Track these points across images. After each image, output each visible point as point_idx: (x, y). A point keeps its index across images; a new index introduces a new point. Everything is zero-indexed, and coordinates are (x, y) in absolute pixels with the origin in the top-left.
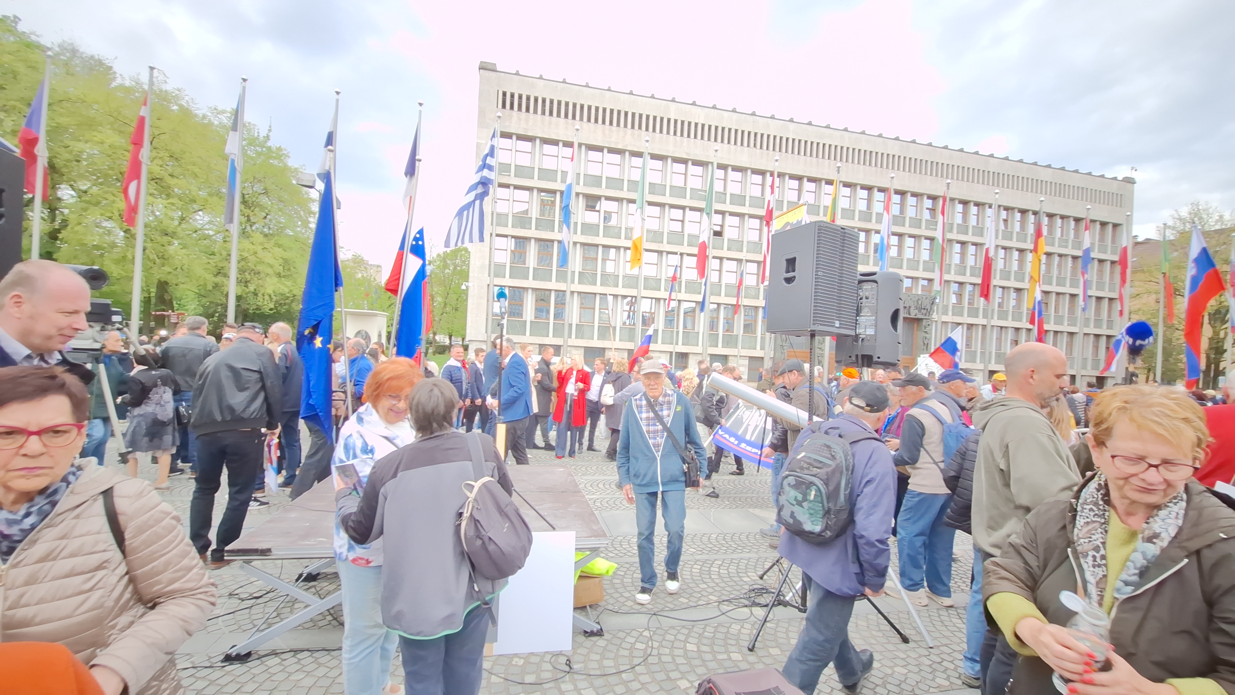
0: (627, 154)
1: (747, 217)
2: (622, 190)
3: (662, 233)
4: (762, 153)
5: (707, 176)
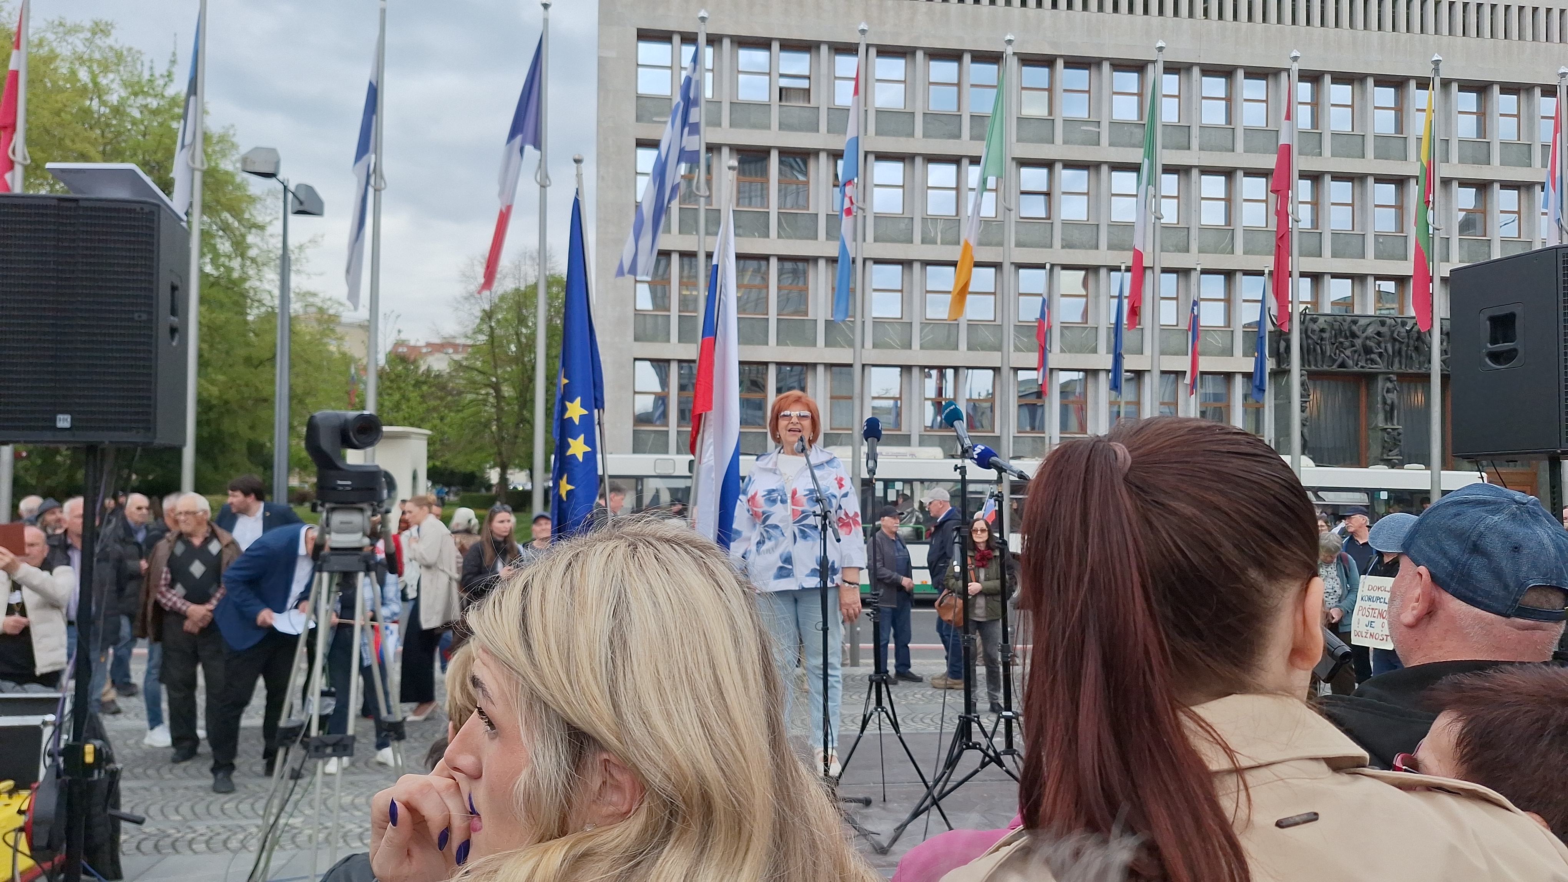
0: (920, 55)
1: (1195, 173)
2: (912, 134)
3: (1003, 224)
4: (1224, 29)
5: (1101, 89)
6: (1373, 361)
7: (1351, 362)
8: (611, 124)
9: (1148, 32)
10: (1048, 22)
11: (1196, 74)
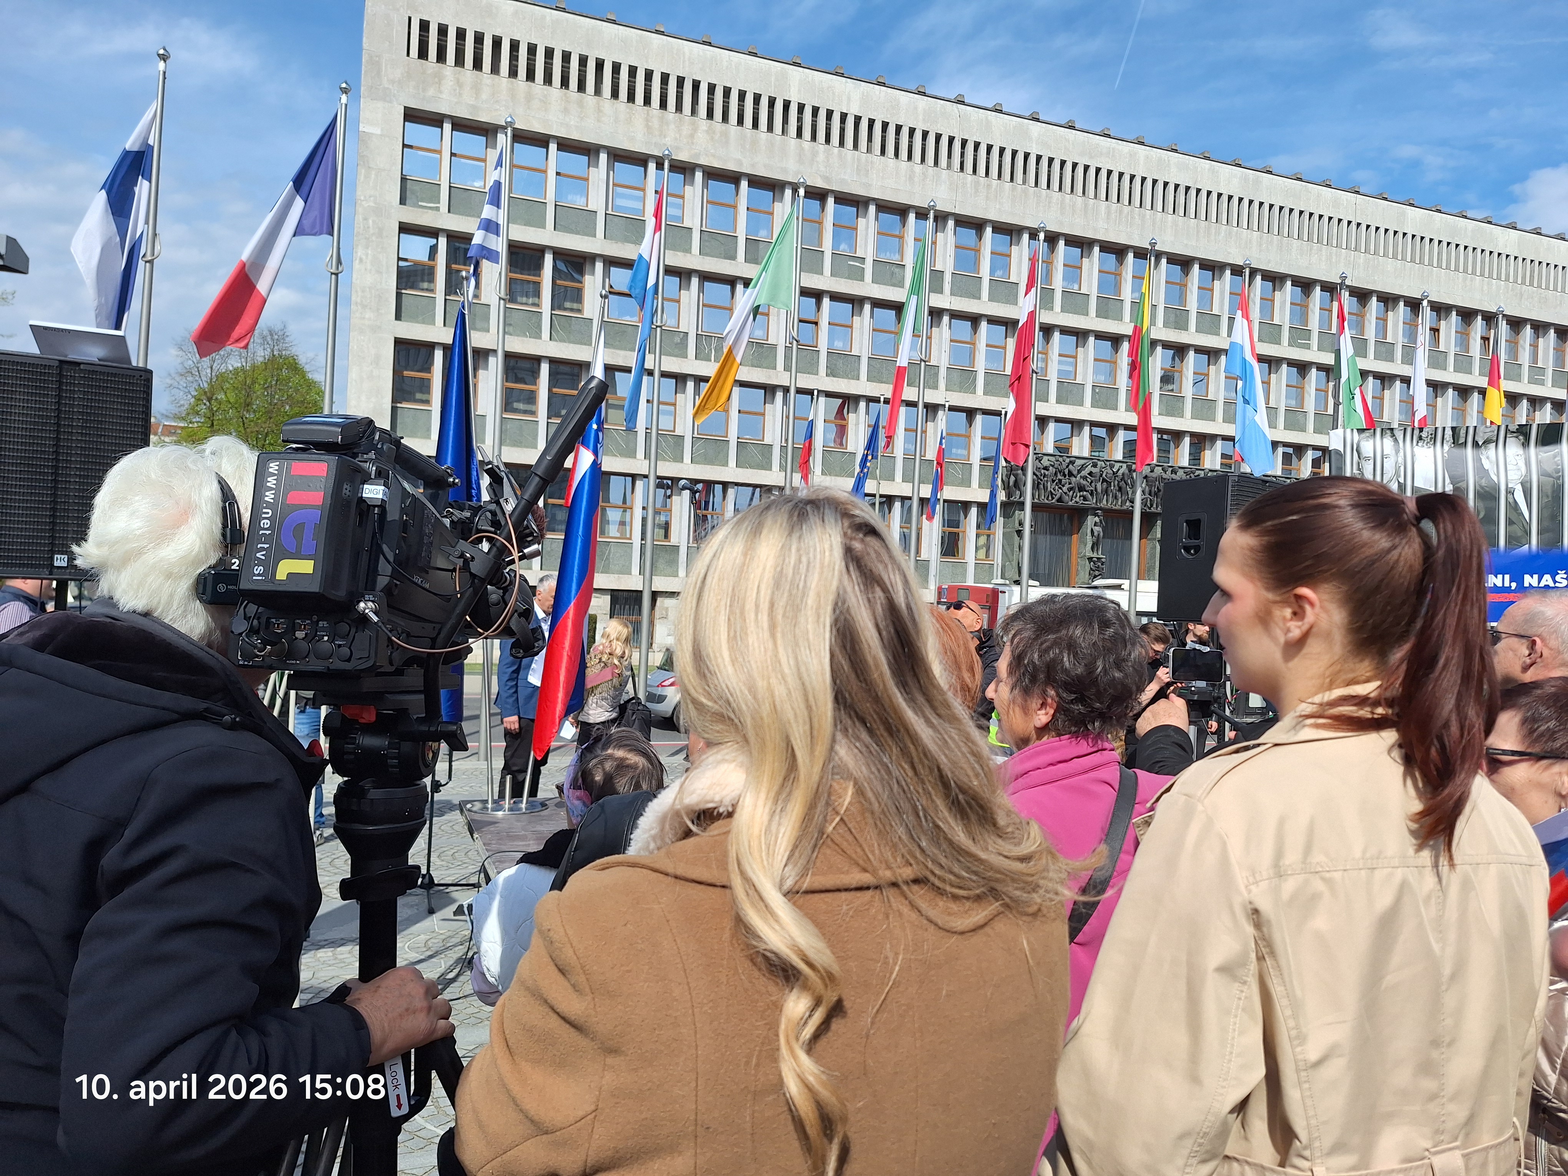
1: (946, 316)
3: (774, 347)
4: (977, 183)
5: (867, 228)
6: (1085, 499)
7: (1066, 498)
8: (372, 204)
9: (911, 178)
10: (821, 157)
11: (951, 223)
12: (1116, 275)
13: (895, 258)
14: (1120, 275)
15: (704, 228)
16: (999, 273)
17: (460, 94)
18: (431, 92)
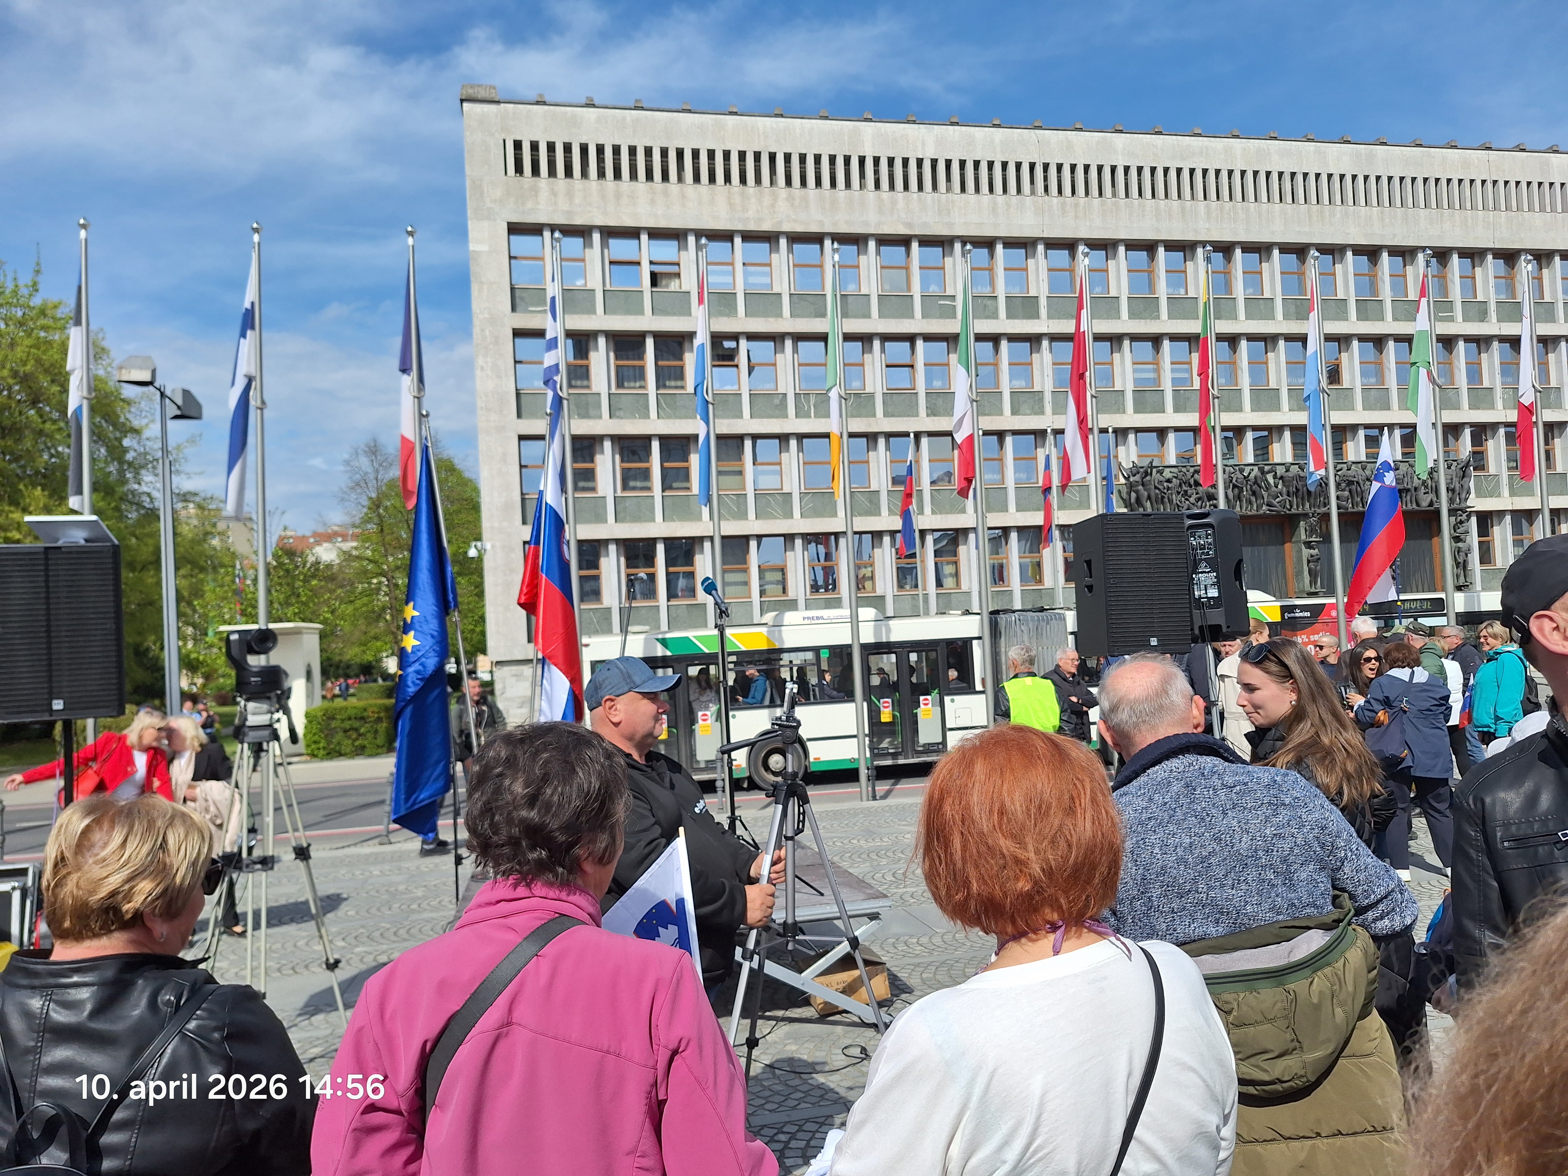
0: (783, 239)
3: (872, 396)
4: (1064, 204)
5: (954, 265)
8: (487, 316)
9: (994, 210)
10: (901, 204)
11: (1041, 248)
12: (1225, 273)
13: (986, 291)
14: (1229, 273)
15: (793, 292)
16: (1098, 289)
17: (556, 203)
18: (529, 205)
